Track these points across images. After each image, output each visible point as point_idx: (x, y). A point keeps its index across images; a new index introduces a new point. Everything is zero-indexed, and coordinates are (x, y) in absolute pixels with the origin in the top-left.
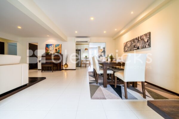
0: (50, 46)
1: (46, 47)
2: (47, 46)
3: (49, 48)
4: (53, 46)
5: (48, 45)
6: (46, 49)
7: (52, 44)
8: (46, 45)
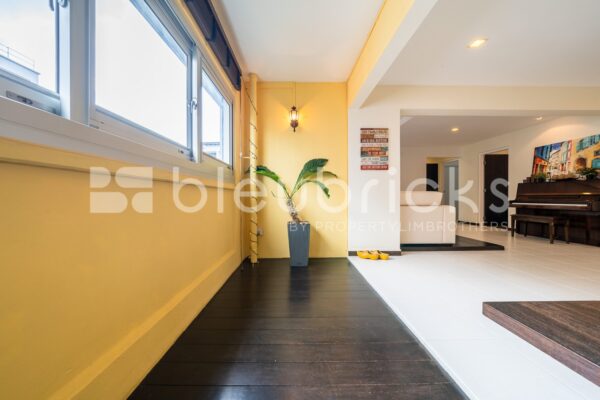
0: (554, 151)
1: (535, 158)
2: (541, 152)
3: (547, 160)
4: (564, 149)
5: (543, 147)
6: (535, 165)
7: (561, 144)
8: (537, 149)
